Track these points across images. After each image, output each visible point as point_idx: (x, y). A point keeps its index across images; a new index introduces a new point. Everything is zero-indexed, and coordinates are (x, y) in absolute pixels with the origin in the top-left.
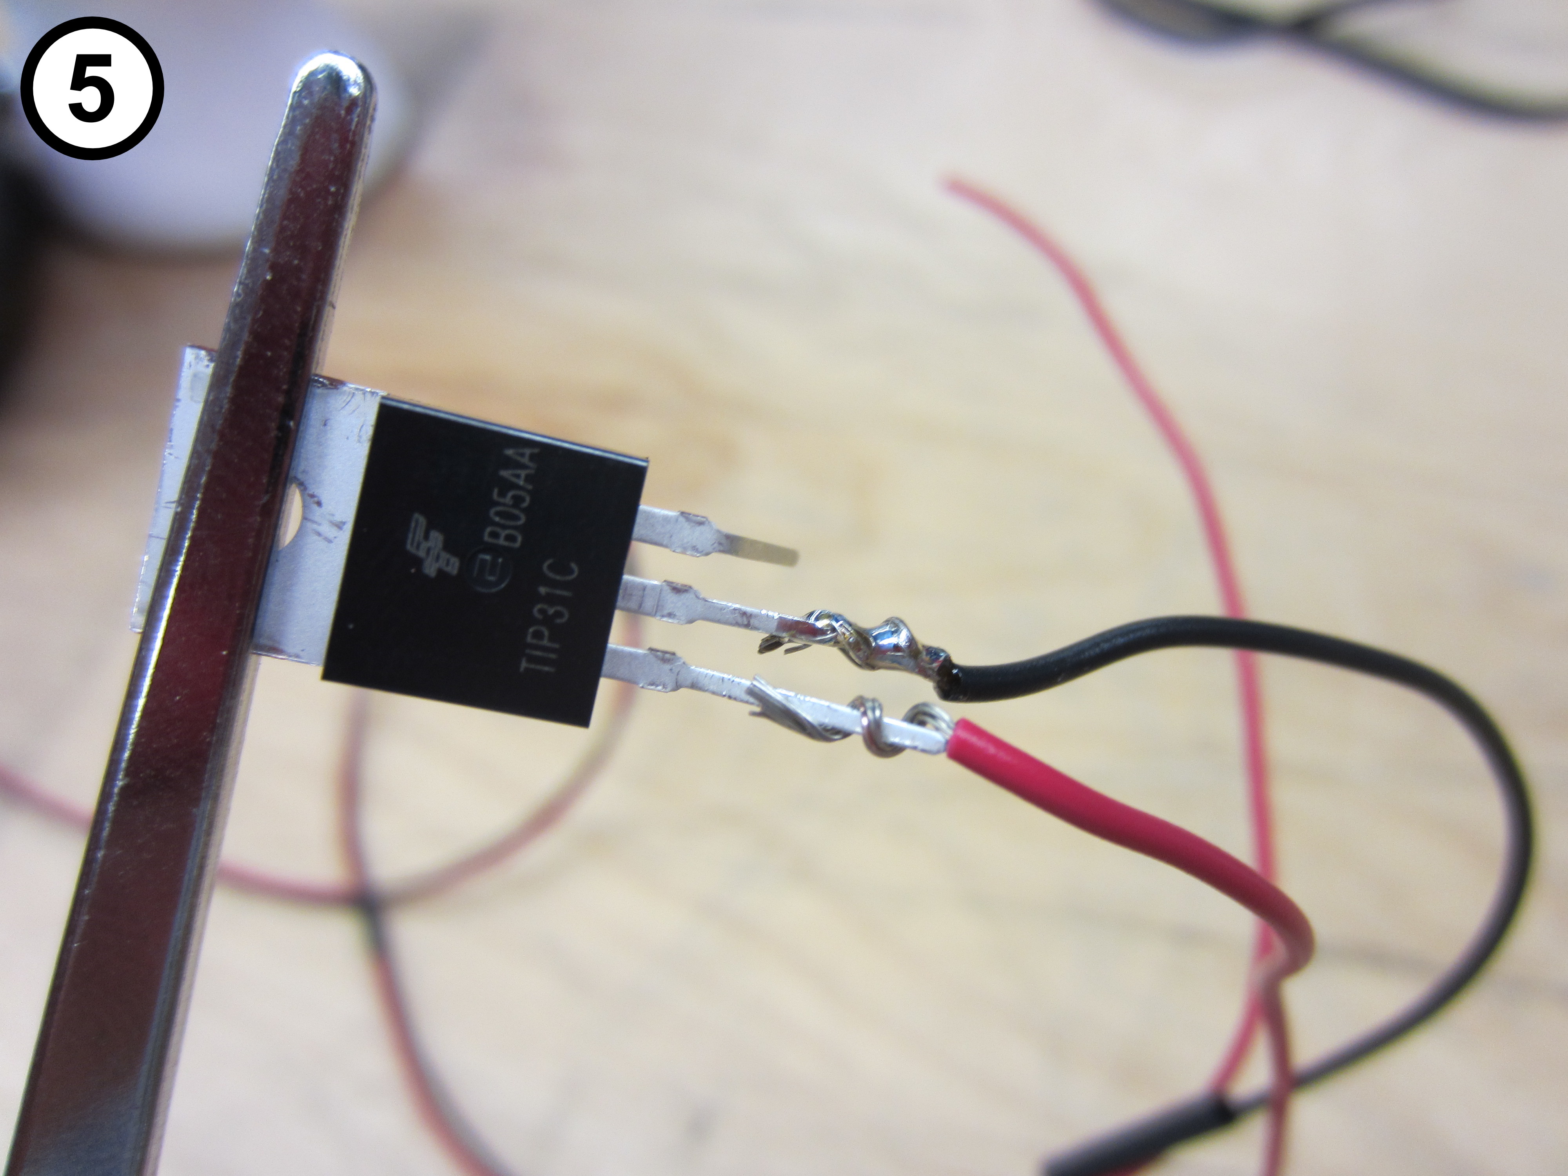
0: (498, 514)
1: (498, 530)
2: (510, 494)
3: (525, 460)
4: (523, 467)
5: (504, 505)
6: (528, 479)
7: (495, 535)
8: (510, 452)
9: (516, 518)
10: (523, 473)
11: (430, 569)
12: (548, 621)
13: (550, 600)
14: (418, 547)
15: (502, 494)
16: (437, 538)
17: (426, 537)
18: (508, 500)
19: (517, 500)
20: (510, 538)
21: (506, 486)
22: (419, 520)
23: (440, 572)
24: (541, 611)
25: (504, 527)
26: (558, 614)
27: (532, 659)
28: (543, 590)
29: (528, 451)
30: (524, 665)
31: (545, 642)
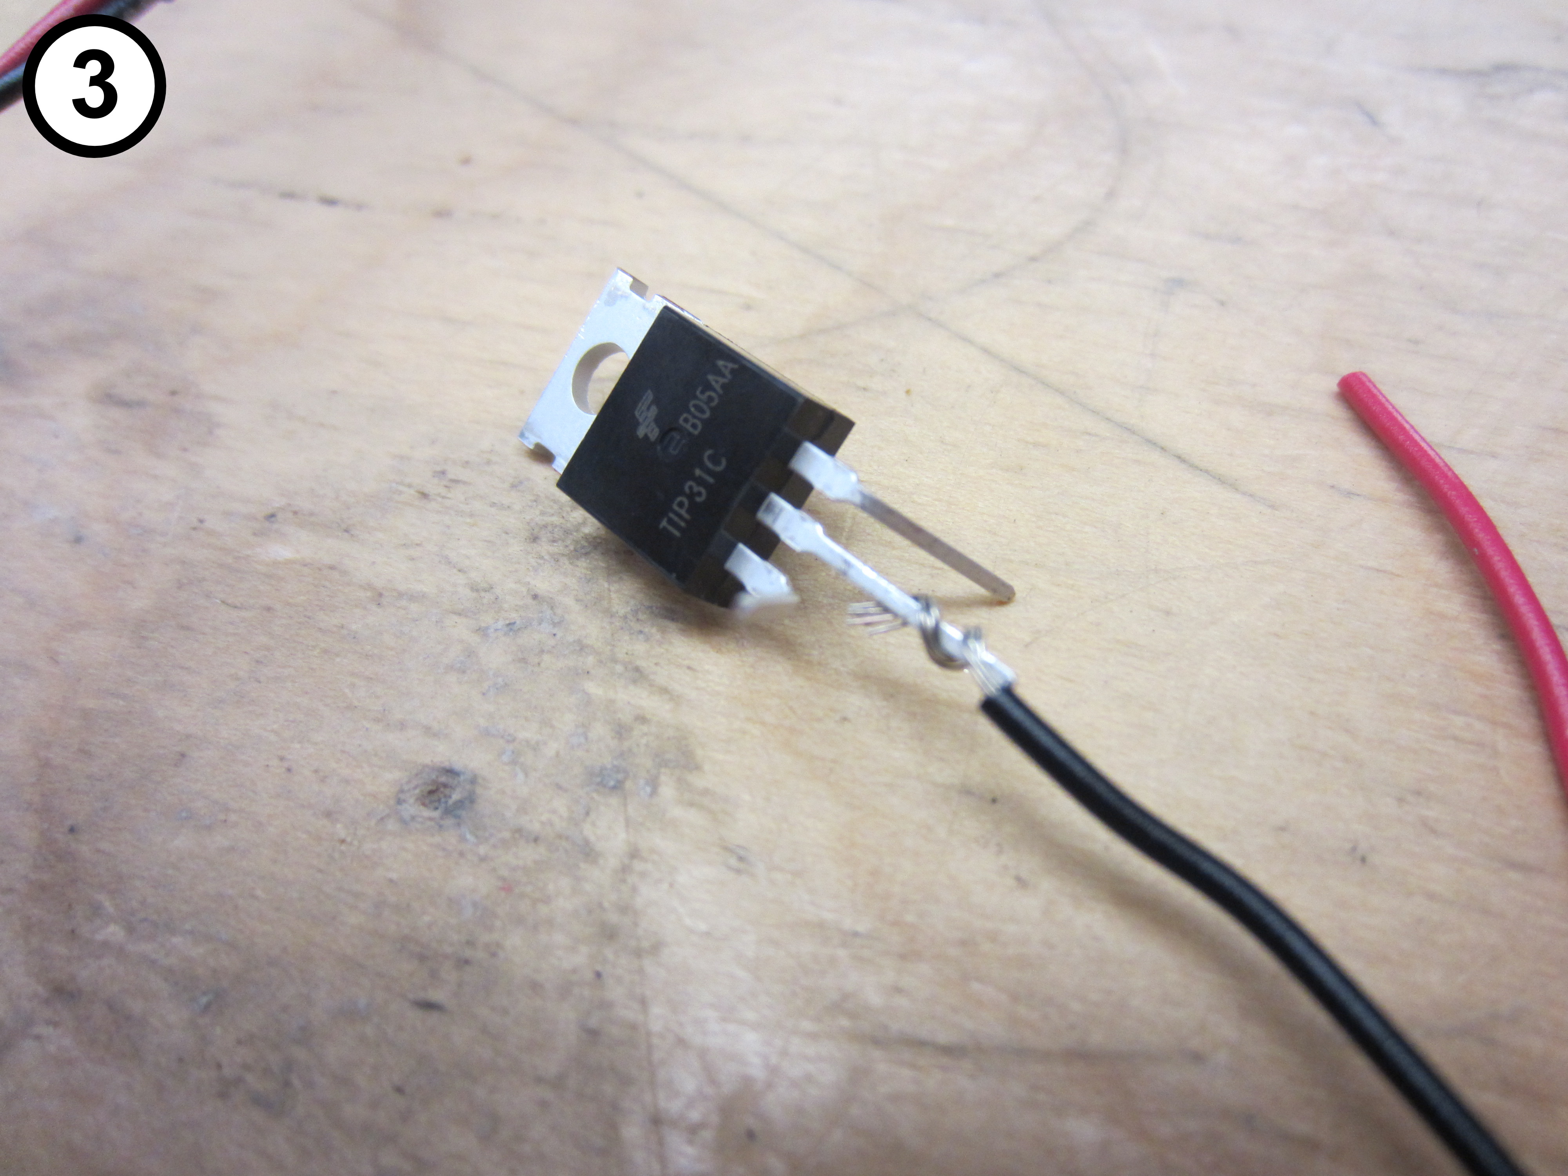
0: (695, 406)
1: (690, 417)
2: (708, 393)
3: (727, 372)
4: (723, 376)
5: (700, 400)
6: (723, 386)
7: (686, 420)
8: (721, 363)
9: (702, 411)
10: (722, 380)
11: (641, 432)
12: (691, 496)
13: (700, 482)
14: (640, 415)
15: (702, 392)
16: (654, 411)
17: (648, 409)
18: (704, 397)
19: (710, 399)
20: (694, 426)
21: (708, 387)
22: (649, 396)
23: (646, 437)
24: (691, 488)
25: (694, 417)
26: (699, 494)
27: (671, 522)
28: (698, 472)
29: (731, 365)
30: (664, 523)
31: (683, 512)
